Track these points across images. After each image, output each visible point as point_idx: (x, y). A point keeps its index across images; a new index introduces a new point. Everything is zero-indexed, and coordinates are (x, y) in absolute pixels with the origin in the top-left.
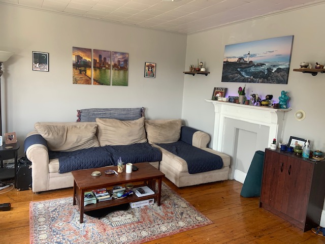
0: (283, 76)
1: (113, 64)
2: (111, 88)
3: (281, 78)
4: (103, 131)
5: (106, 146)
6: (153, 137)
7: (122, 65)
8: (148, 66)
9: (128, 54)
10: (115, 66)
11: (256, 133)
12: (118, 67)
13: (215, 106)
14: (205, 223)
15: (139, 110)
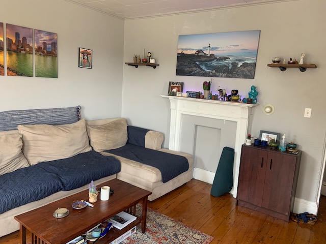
0: (250, 71)
1: (36, 46)
2: (34, 80)
3: (247, 73)
4: (31, 144)
5: (40, 164)
6: (100, 143)
7: (49, 48)
8: (83, 53)
9: (56, 34)
10: (39, 50)
11: (220, 129)
12: (43, 52)
13: (171, 101)
14: (207, 240)
15: (76, 110)
